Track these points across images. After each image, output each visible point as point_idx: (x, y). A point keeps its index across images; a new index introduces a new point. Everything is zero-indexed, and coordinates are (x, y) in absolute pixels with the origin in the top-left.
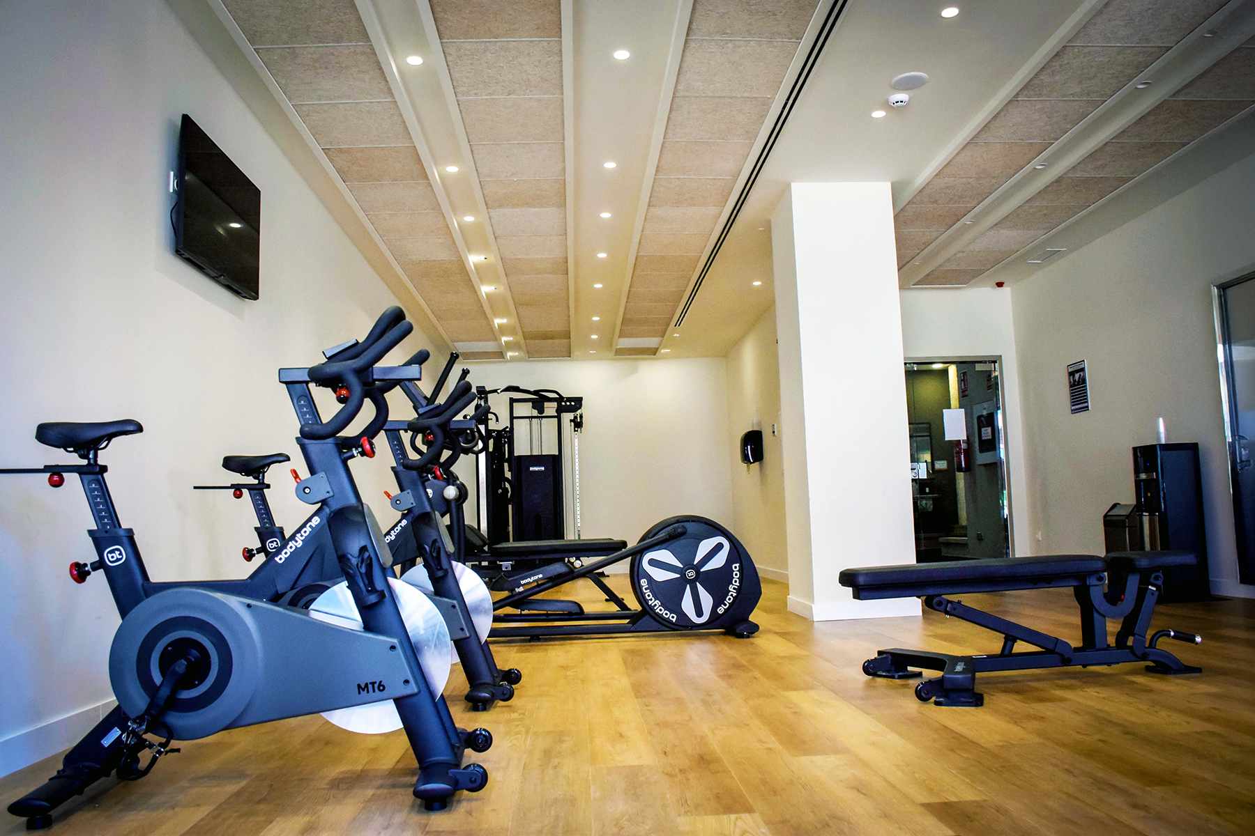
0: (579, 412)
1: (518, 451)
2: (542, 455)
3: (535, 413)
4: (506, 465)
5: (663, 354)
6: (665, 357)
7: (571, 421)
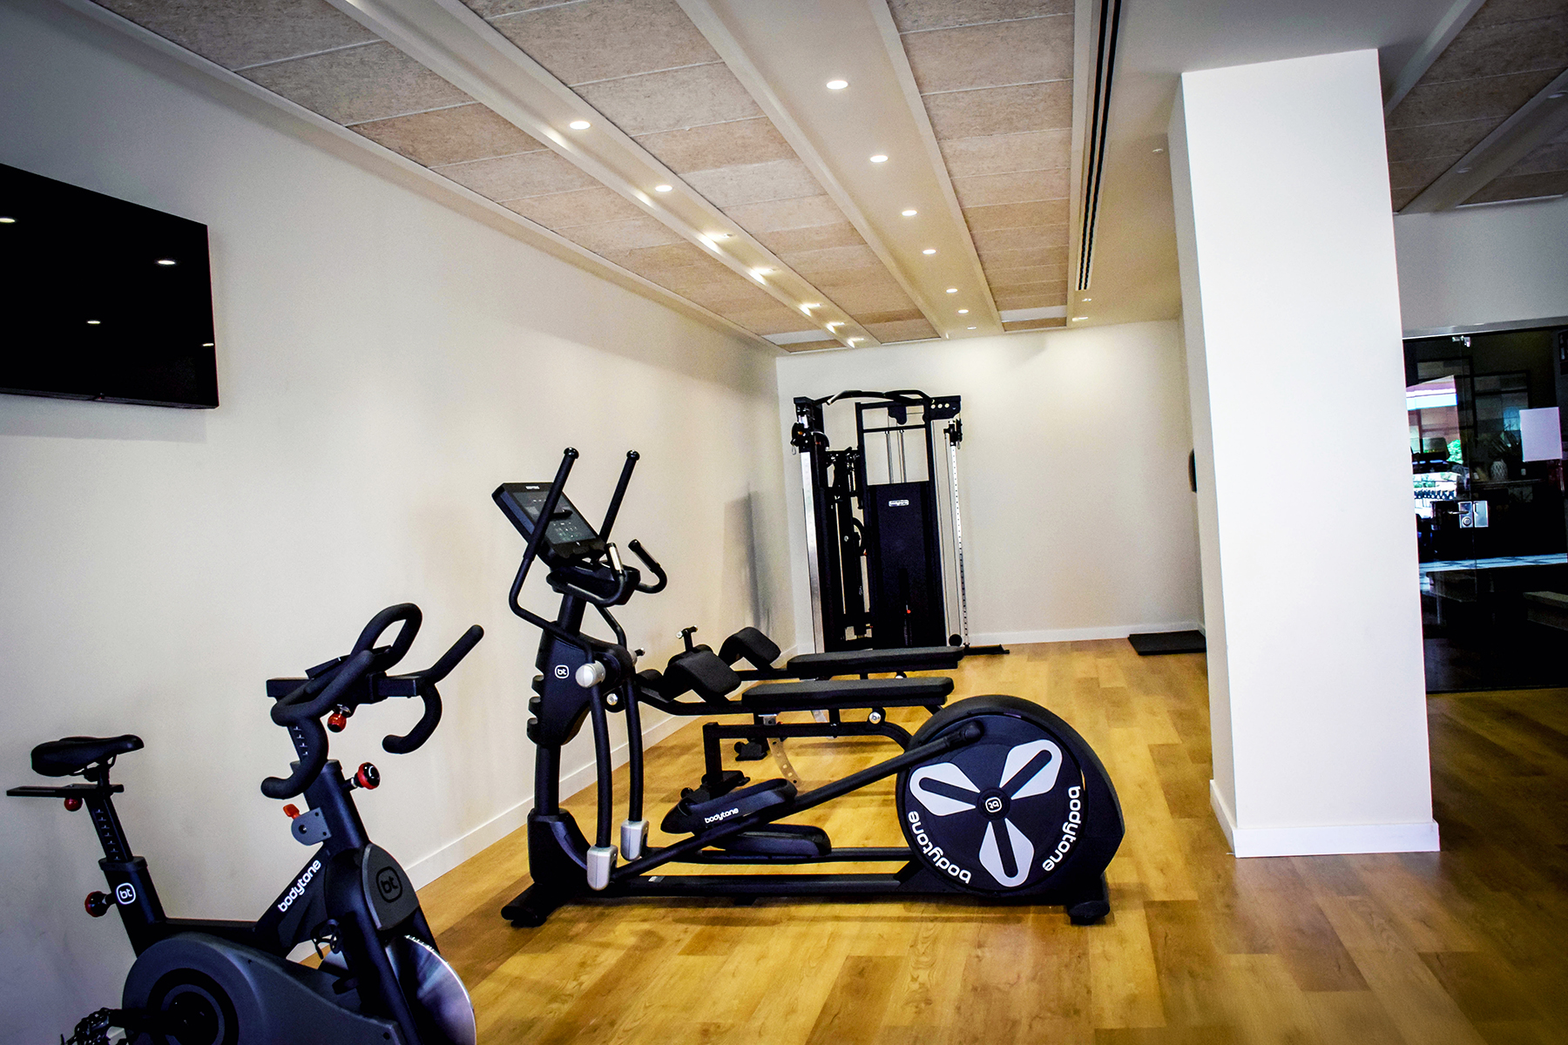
0: (957, 417)
1: (872, 480)
2: (906, 484)
3: (893, 422)
4: (854, 501)
5: (1075, 323)
6: (1079, 327)
7: (946, 431)
